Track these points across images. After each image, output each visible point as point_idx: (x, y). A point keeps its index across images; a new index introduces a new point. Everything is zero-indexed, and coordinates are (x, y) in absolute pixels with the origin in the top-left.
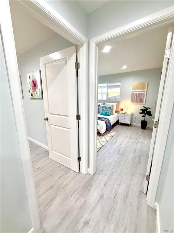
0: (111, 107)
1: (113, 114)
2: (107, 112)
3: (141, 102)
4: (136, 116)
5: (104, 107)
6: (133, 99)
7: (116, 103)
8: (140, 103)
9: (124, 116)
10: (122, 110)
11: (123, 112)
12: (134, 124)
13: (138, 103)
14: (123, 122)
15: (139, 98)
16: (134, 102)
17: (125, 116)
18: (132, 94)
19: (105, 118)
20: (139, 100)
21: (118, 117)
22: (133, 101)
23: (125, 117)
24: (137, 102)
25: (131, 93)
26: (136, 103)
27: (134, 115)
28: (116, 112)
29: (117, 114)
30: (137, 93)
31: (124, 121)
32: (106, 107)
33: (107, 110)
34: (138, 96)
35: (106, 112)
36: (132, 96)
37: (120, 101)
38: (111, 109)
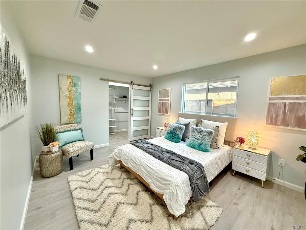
0: (213, 132)
1: (217, 148)
2: (203, 142)
3: (299, 127)
4: (282, 161)
5: (196, 130)
6: (274, 116)
7: (226, 124)
8: (297, 129)
9: (246, 156)
10: (242, 141)
11: (245, 146)
12: (278, 181)
13: (289, 128)
14: (245, 173)
15: (293, 116)
16: (275, 124)
17: (251, 158)
18: (270, 104)
19: (192, 162)
20: (293, 120)
21: (231, 155)
22: (272, 121)
23: (248, 161)
24: (288, 126)
25: (268, 101)
26: (282, 127)
27: (278, 157)
28: (226, 142)
29: (227, 148)
30: (287, 102)
31: (248, 168)
32: (201, 132)
33: (203, 138)
34: (291, 110)
35: (199, 141)
36: (269, 110)
37: (235, 120)
38: (212, 137)
